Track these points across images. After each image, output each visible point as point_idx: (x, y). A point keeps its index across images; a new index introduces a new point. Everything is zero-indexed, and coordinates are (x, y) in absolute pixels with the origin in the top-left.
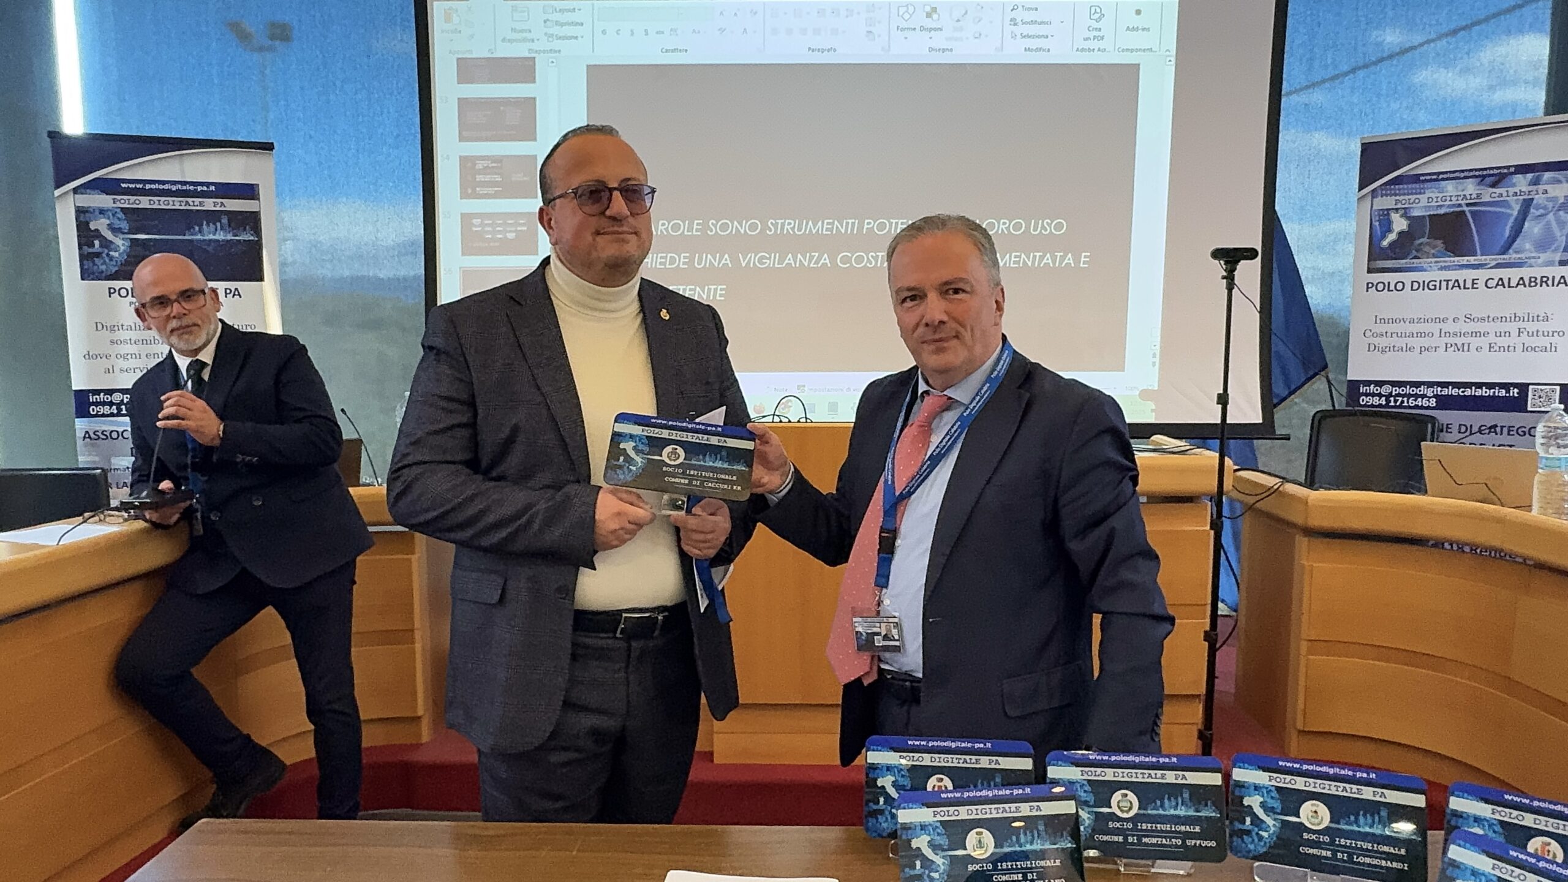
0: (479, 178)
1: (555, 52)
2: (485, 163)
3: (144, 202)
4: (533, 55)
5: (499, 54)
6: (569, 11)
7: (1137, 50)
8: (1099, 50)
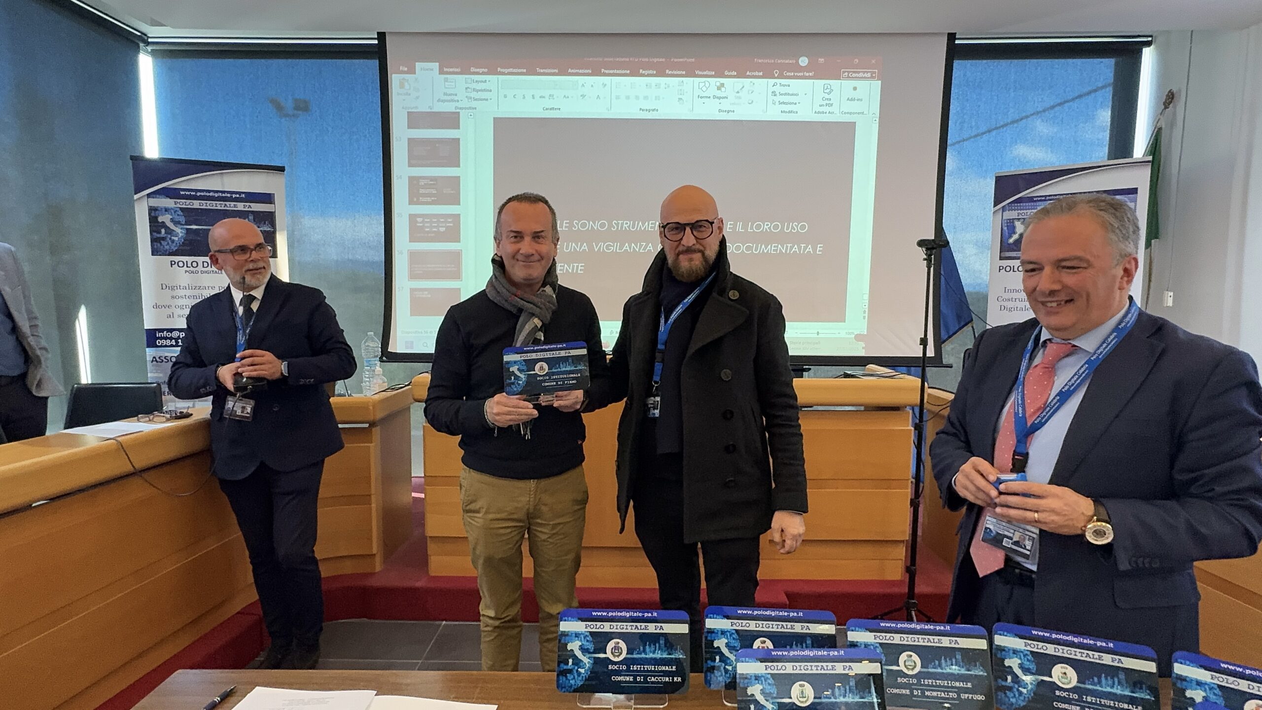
0: (422, 191)
1: (473, 108)
2: (425, 181)
3: (196, 204)
4: (458, 111)
5: (435, 110)
6: (482, 82)
7: (854, 113)
8: (829, 113)
